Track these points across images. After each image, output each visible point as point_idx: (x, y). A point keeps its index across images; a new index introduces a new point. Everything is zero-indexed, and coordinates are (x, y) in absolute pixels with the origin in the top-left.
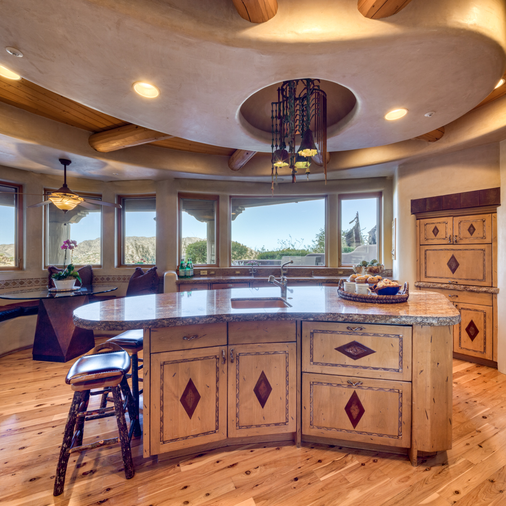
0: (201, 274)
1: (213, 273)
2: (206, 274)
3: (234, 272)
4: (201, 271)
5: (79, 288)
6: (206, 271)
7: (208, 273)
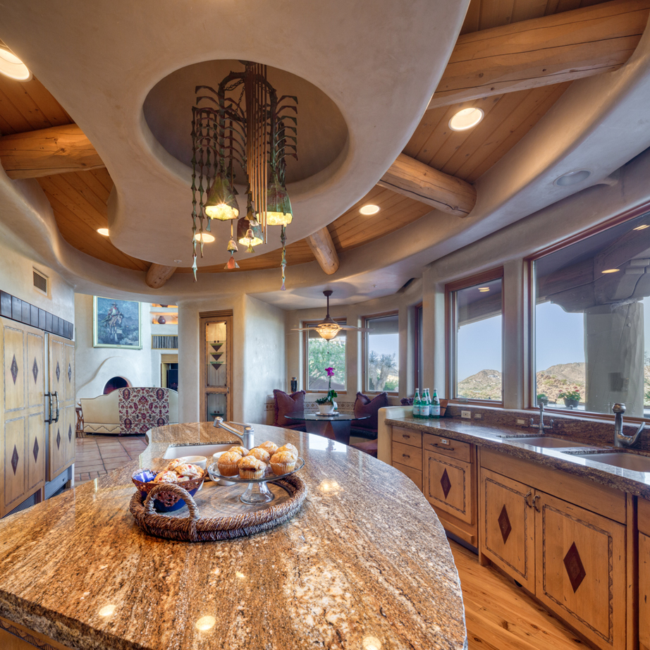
0: (462, 416)
1: (478, 416)
2: (469, 417)
3: (515, 421)
4: (462, 412)
5: (337, 413)
6: (469, 413)
7: (472, 415)
